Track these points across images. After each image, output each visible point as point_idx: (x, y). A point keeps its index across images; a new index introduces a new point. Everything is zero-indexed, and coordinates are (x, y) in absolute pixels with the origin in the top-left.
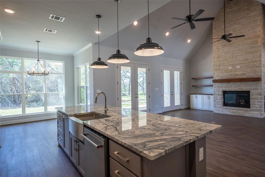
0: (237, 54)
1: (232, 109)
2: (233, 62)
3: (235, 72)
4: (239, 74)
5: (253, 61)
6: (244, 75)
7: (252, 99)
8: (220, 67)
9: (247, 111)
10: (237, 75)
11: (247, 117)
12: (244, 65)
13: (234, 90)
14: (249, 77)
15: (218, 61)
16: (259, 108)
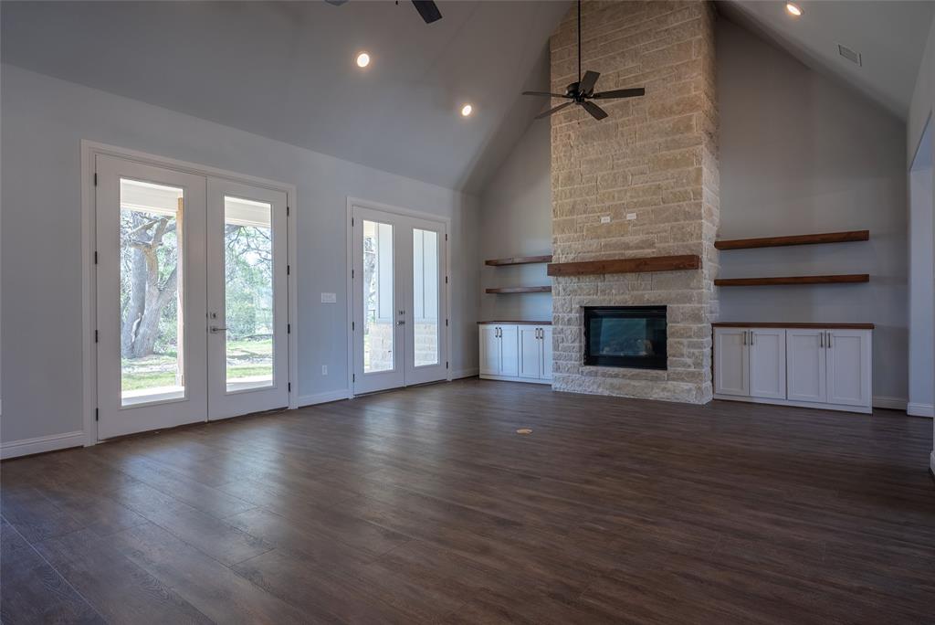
0: (626, 170)
1: (611, 376)
2: (613, 197)
3: (622, 236)
4: (634, 242)
5: (675, 194)
6: (648, 248)
7: (673, 334)
8: (575, 217)
9: (657, 379)
10: (628, 247)
11: (656, 402)
12: (649, 208)
13: (617, 305)
14: (664, 254)
15: (568, 195)
16: (692, 369)
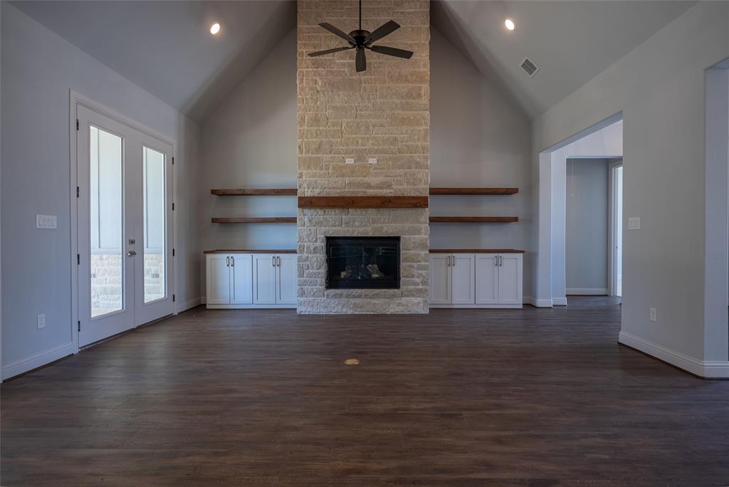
0: (368, 120)
1: (354, 297)
2: (357, 142)
3: (365, 176)
4: (375, 183)
5: (408, 147)
6: (386, 188)
7: (406, 260)
8: (320, 155)
9: (394, 296)
10: (369, 186)
11: (392, 315)
12: (388, 156)
13: (359, 235)
14: (399, 194)
15: (314, 135)
16: (420, 287)
